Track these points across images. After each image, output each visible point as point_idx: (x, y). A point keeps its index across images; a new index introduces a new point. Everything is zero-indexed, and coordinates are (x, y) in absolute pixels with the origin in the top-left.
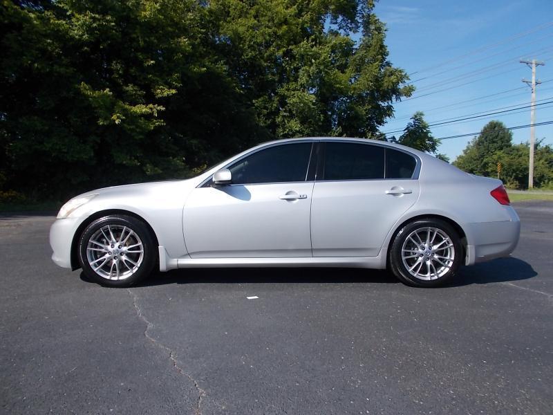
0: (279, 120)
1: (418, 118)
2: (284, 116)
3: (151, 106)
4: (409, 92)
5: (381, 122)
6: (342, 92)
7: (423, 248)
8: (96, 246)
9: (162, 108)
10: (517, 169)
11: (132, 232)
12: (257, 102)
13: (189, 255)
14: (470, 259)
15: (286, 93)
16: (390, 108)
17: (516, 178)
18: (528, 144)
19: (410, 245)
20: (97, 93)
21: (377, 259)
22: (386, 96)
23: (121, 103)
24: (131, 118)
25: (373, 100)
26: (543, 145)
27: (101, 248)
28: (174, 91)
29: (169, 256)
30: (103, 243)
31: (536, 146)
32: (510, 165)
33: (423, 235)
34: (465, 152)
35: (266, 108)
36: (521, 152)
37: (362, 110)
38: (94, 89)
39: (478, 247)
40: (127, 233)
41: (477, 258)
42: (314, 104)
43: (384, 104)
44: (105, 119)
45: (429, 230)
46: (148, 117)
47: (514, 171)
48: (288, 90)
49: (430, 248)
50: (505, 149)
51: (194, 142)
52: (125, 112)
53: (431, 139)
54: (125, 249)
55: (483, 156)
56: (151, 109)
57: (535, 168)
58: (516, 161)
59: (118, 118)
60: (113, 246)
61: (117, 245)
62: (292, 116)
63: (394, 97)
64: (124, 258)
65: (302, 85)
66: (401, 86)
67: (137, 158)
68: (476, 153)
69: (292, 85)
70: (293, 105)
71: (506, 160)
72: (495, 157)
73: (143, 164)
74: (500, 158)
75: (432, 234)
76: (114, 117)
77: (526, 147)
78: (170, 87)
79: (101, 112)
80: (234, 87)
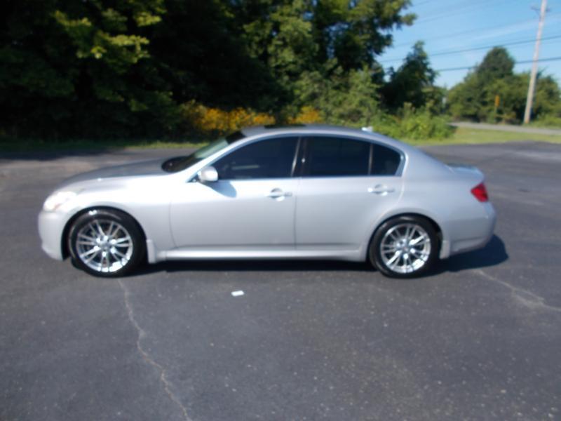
0: (271, 49)
1: (418, 47)
2: (277, 46)
3: (133, 37)
4: (410, 20)
5: (379, 52)
6: (339, 19)
7: (401, 243)
8: (85, 240)
9: (145, 41)
10: (517, 99)
11: (120, 227)
12: (248, 28)
13: (176, 248)
14: (445, 253)
15: (280, 19)
16: (389, 37)
17: (515, 109)
18: (530, 72)
19: (389, 240)
20: (74, 23)
21: (357, 252)
22: (386, 23)
23: (100, 33)
24: (112, 51)
25: (373, 27)
26: (545, 75)
27: (90, 241)
28: (157, 19)
29: (157, 249)
30: (91, 236)
31: (538, 75)
32: (510, 95)
33: (402, 231)
34: (466, 79)
35: (258, 35)
36: (522, 81)
37: (361, 39)
38: (70, 18)
39: (453, 243)
40: (115, 227)
41: (451, 252)
42: (309, 33)
43: (383, 32)
44: (85, 51)
45: (409, 226)
46: (131, 48)
47: (513, 101)
48: (282, 14)
49: (408, 242)
50: (507, 78)
51: (181, 74)
52: (106, 45)
53: (430, 71)
54: (114, 242)
55: (482, 85)
56: (134, 41)
57: (534, 99)
58: (515, 92)
59: (99, 51)
60: (101, 239)
61: (106, 238)
62: (285, 45)
63: (395, 25)
64: (113, 251)
65: (297, 10)
66: (403, 13)
67: (120, 93)
68: (476, 81)
69: (286, 10)
70: (287, 33)
71: (506, 89)
72: (495, 86)
73: (127, 99)
74: (500, 87)
75: (411, 230)
76: (94, 50)
77: (527, 76)
78: (154, 13)
79: (80, 43)
80: (223, 11)
